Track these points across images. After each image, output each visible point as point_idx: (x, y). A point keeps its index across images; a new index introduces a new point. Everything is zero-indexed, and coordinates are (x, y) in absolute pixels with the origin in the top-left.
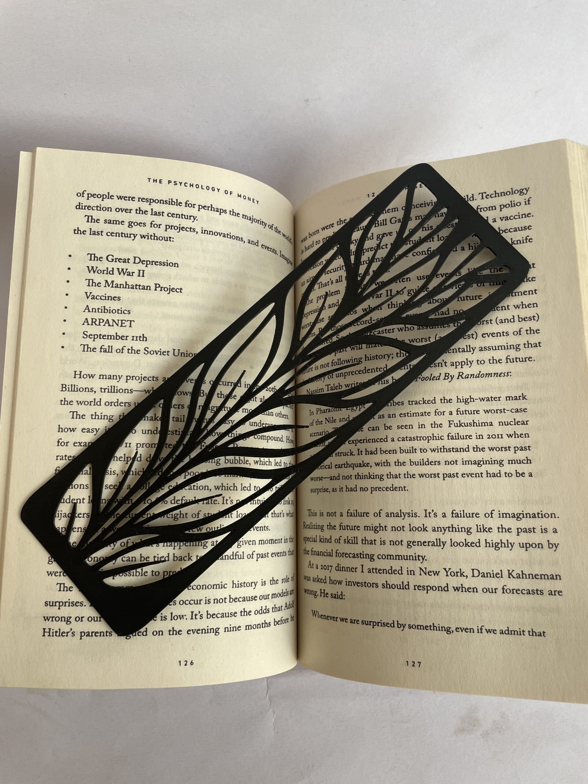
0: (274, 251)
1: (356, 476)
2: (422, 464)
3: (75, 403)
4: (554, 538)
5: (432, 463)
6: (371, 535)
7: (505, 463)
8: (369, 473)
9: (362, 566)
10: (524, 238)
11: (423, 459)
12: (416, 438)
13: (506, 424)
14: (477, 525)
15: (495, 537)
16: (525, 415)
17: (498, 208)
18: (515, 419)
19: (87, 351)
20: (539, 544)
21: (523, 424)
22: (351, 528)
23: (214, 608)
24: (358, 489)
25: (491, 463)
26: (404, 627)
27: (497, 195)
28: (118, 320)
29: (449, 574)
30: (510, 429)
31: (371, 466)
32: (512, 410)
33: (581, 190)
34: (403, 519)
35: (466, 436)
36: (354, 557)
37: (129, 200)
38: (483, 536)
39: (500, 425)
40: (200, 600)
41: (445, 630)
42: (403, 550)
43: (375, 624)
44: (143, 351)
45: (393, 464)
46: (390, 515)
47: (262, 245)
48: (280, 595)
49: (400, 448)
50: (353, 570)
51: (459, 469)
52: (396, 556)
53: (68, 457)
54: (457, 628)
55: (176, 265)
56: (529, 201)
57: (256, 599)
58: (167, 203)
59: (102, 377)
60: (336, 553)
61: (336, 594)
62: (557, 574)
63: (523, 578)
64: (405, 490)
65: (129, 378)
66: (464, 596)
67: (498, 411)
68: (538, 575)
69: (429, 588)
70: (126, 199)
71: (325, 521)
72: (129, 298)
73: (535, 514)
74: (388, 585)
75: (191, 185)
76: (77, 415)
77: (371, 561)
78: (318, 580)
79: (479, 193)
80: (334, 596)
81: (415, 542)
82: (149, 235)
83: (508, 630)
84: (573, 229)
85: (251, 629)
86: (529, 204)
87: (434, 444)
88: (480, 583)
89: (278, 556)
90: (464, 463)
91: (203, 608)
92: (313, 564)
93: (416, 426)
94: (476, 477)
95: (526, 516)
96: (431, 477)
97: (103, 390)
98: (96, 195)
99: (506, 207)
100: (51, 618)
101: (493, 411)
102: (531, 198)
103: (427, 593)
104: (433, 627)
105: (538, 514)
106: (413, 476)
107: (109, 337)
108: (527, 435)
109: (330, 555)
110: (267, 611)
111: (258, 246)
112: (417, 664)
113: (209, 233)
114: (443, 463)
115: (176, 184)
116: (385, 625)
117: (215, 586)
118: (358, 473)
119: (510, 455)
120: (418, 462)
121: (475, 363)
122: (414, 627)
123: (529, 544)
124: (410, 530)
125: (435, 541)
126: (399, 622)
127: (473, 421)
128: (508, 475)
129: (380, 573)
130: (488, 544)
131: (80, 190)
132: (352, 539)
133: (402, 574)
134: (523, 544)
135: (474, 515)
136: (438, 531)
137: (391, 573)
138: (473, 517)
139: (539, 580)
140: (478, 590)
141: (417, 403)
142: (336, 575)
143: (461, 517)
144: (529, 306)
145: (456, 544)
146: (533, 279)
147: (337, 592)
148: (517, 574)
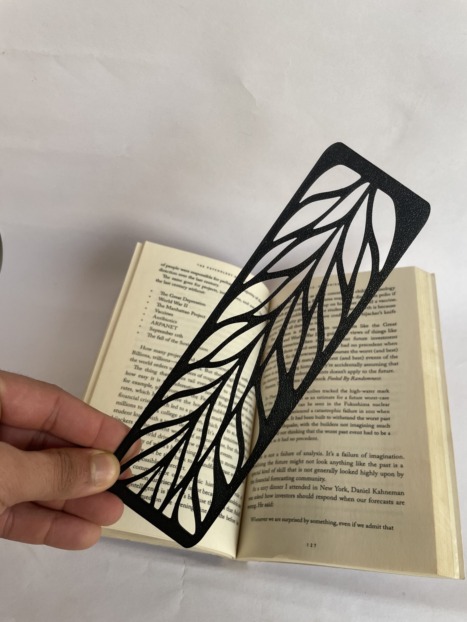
1: (288, 432)
2: (327, 425)
3: (138, 361)
4: (401, 471)
5: (333, 425)
6: (293, 466)
7: (375, 426)
8: (296, 430)
9: (286, 485)
10: (391, 311)
11: (328, 423)
12: (325, 411)
13: (377, 405)
14: (356, 461)
15: (366, 469)
16: (388, 401)
17: (378, 296)
18: (382, 403)
19: (151, 337)
20: (392, 474)
21: (386, 405)
22: (282, 463)
24: (289, 439)
25: (367, 426)
29: (338, 489)
30: (379, 408)
31: (298, 426)
32: (381, 398)
34: (314, 456)
35: (354, 411)
36: (282, 480)
37: (187, 272)
38: (359, 468)
39: (373, 406)
41: (333, 524)
42: (311, 475)
43: (290, 520)
44: (179, 342)
45: (310, 425)
46: (306, 454)
49: (316, 416)
50: (280, 487)
51: (349, 429)
52: (307, 478)
54: (340, 523)
55: (204, 305)
56: (394, 293)
60: (272, 478)
62: (402, 491)
63: (382, 493)
64: (316, 440)
65: (169, 354)
66: (346, 503)
67: (373, 398)
68: (391, 492)
69: (325, 498)
70: (185, 271)
71: (267, 460)
72: (177, 316)
73: (390, 456)
74: (301, 496)
76: (138, 368)
77: (292, 481)
78: (258, 497)
80: (267, 505)
81: (319, 470)
82: (193, 289)
83: (371, 525)
86: (394, 295)
87: (335, 414)
88: (356, 496)
90: (352, 425)
92: (256, 488)
93: (326, 404)
94: (358, 434)
95: (386, 457)
96: (332, 433)
97: (154, 358)
98: (171, 266)
99: (383, 296)
101: (370, 398)
103: (324, 500)
104: (326, 522)
105: (392, 456)
106: (322, 432)
107: (163, 332)
108: (388, 412)
109: (267, 480)
111: (248, 305)
112: (313, 546)
114: (339, 425)
115: (211, 269)
116: (297, 521)
118: (290, 430)
119: (378, 422)
120: (325, 424)
121: (361, 372)
122: (314, 522)
123: (386, 473)
124: (317, 463)
125: (331, 469)
126: (305, 519)
127: (358, 403)
128: (376, 433)
129: (297, 489)
130: (362, 473)
131: (163, 263)
132: (282, 469)
133: (310, 489)
134: (383, 473)
135: (355, 455)
136: (333, 464)
137: (303, 489)
138: (354, 456)
139: (391, 495)
140: (355, 500)
141: (327, 391)
142: (270, 492)
143: (347, 456)
144: (392, 344)
145: (343, 472)
146: (395, 331)
147: (269, 502)
148: (378, 491)
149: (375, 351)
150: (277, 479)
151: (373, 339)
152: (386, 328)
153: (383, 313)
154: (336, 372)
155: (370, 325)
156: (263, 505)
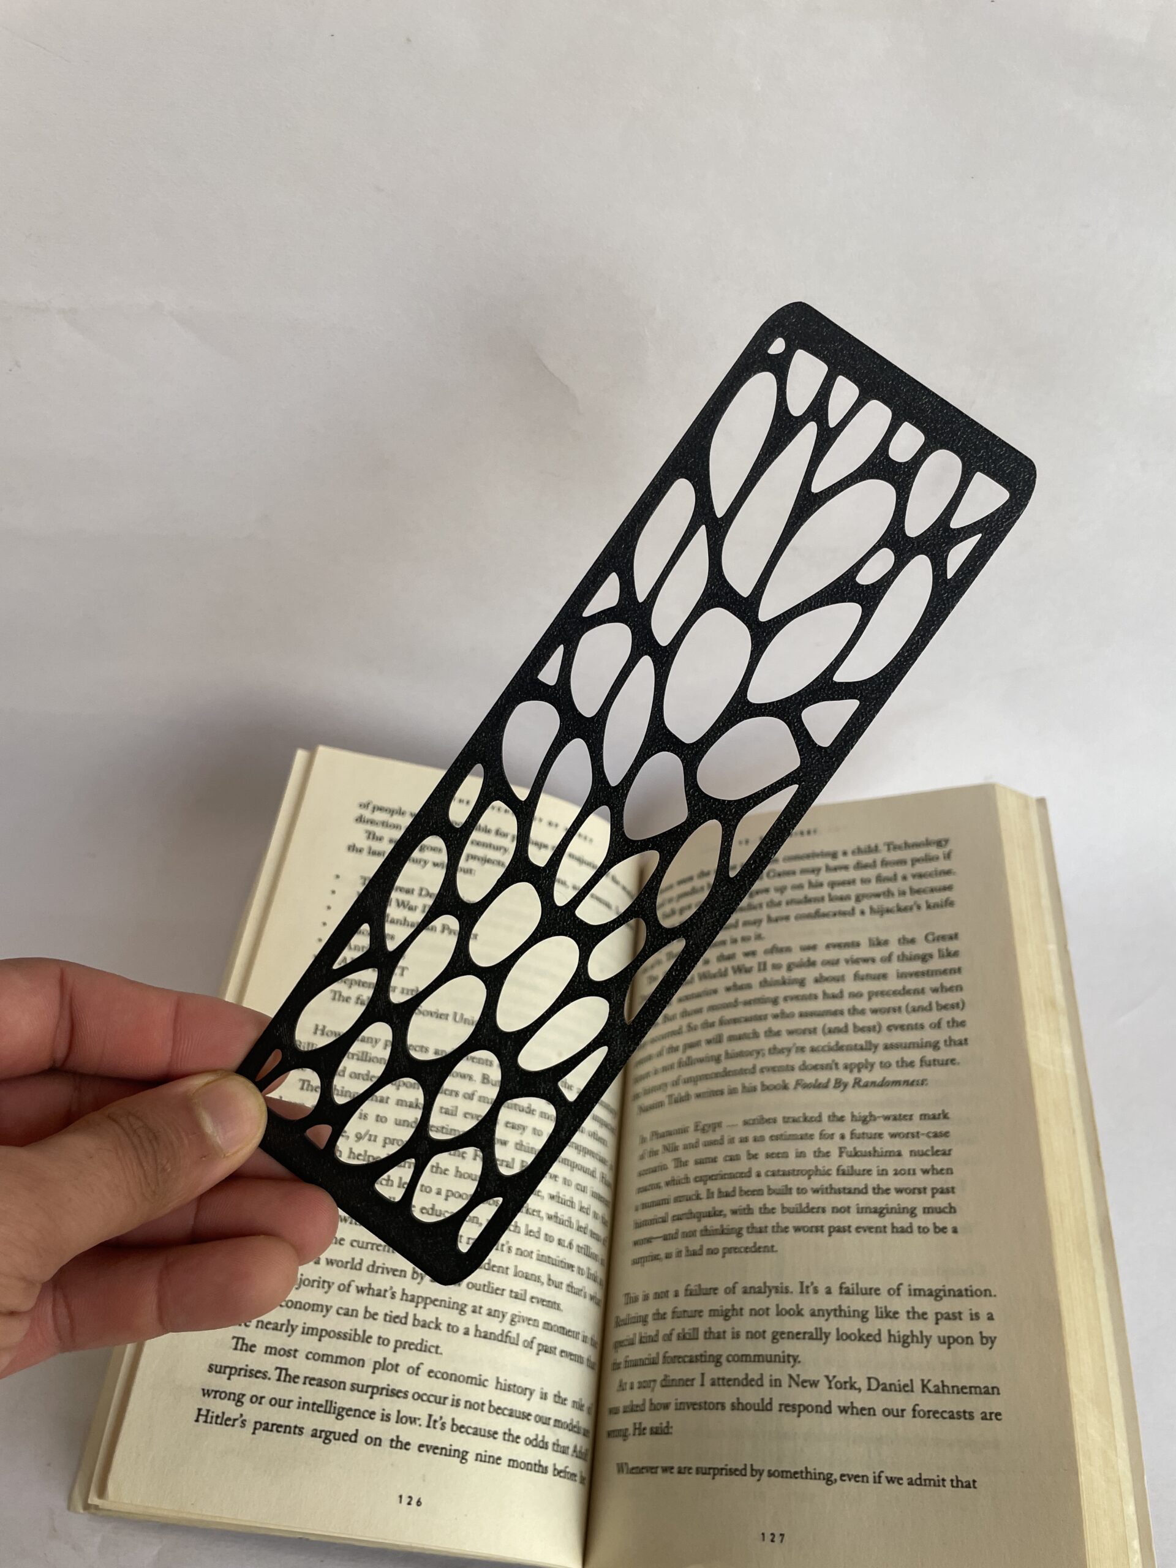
0: (608, 905)
1: (702, 1231)
2: (799, 1211)
4: (989, 1329)
5: (813, 1211)
6: (718, 1324)
7: (919, 1211)
8: (722, 1226)
9: (703, 1375)
10: (943, 902)
11: (801, 1204)
12: (792, 1172)
13: (921, 1154)
14: (877, 1307)
15: (902, 1326)
16: (948, 1143)
17: (909, 863)
18: (932, 1147)
19: (339, 1000)
20: (967, 1338)
21: (944, 1154)
22: (689, 1315)
23: (464, 1417)
24: (704, 1251)
25: (898, 1212)
27: (908, 846)
29: (833, 1384)
30: (926, 1162)
31: (725, 1215)
32: (929, 1134)
33: (1017, 847)
34: (768, 1297)
35: (863, 1171)
36: (691, 1361)
38: (885, 1325)
39: (911, 1156)
40: (444, 1397)
41: (824, 1479)
42: (765, 1347)
43: (715, 1472)
45: (756, 1211)
46: (748, 1291)
48: (567, 1427)
49: (769, 1186)
50: (687, 1383)
51: (853, 1219)
52: (754, 1356)
54: (842, 1476)
56: (949, 854)
57: (529, 1418)
60: (664, 1357)
61: (659, 1426)
62: (994, 1385)
63: (944, 1392)
64: (773, 1252)
66: (855, 1421)
67: (910, 1136)
68: (966, 1388)
69: (802, 1408)
71: (650, 1308)
73: (961, 1291)
74: (740, 1406)
76: (308, 1086)
77: (716, 1366)
78: (632, 1409)
79: (887, 844)
80: (655, 1431)
81: (785, 1334)
83: (920, 1478)
84: (1007, 893)
85: (517, 1467)
86: (949, 858)
87: (818, 1181)
88: (880, 1401)
89: (571, 1359)
90: (861, 1210)
91: (446, 1412)
92: (625, 1383)
93: (792, 1155)
94: (877, 1232)
95: (949, 1293)
96: (812, 1232)
98: (383, 808)
99: (919, 862)
100: (213, 1393)
101: (902, 1136)
102: (952, 852)
103: (799, 1416)
104: (806, 1474)
105: (966, 1290)
106: (785, 1230)
108: (950, 1171)
109: (654, 1362)
110: (544, 1446)
114: (828, 1210)
116: (732, 1472)
117: (469, 1380)
118: (705, 1227)
119: (926, 1200)
120: (793, 1208)
121: (877, 1066)
122: (776, 1474)
123: (953, 1337)
124: (778, 1315)
125: (814, 1331)
126: (754, 1467)
127: (874, 1148)
128: (923, 1230)
129: (729, 1385)
130: (892, 1338)
131: (365, 801)
132: (691, 1331)
133: (762, 1385)
134: (944, 1337)
135: (873, 1291)
136: (819, 1315)
137: (746, 1385)
138: (871, 1294)
139: (968, 1395)
140: (877, 1413)
141: (795, 1120)
142: (661, 1395)
143: (853, 1293)
144: (950, 989)
145: (844, 1337)
146: (956, 954)
147: (661, 1424)
148: (935, 1386)
149: (910, 1009)
150: (678, 1359)
151: (901, 976)
152: (932, 948)
153: (924, 906)
154: (815, 1067)
155: (893, 938)
156: (644, 1429)
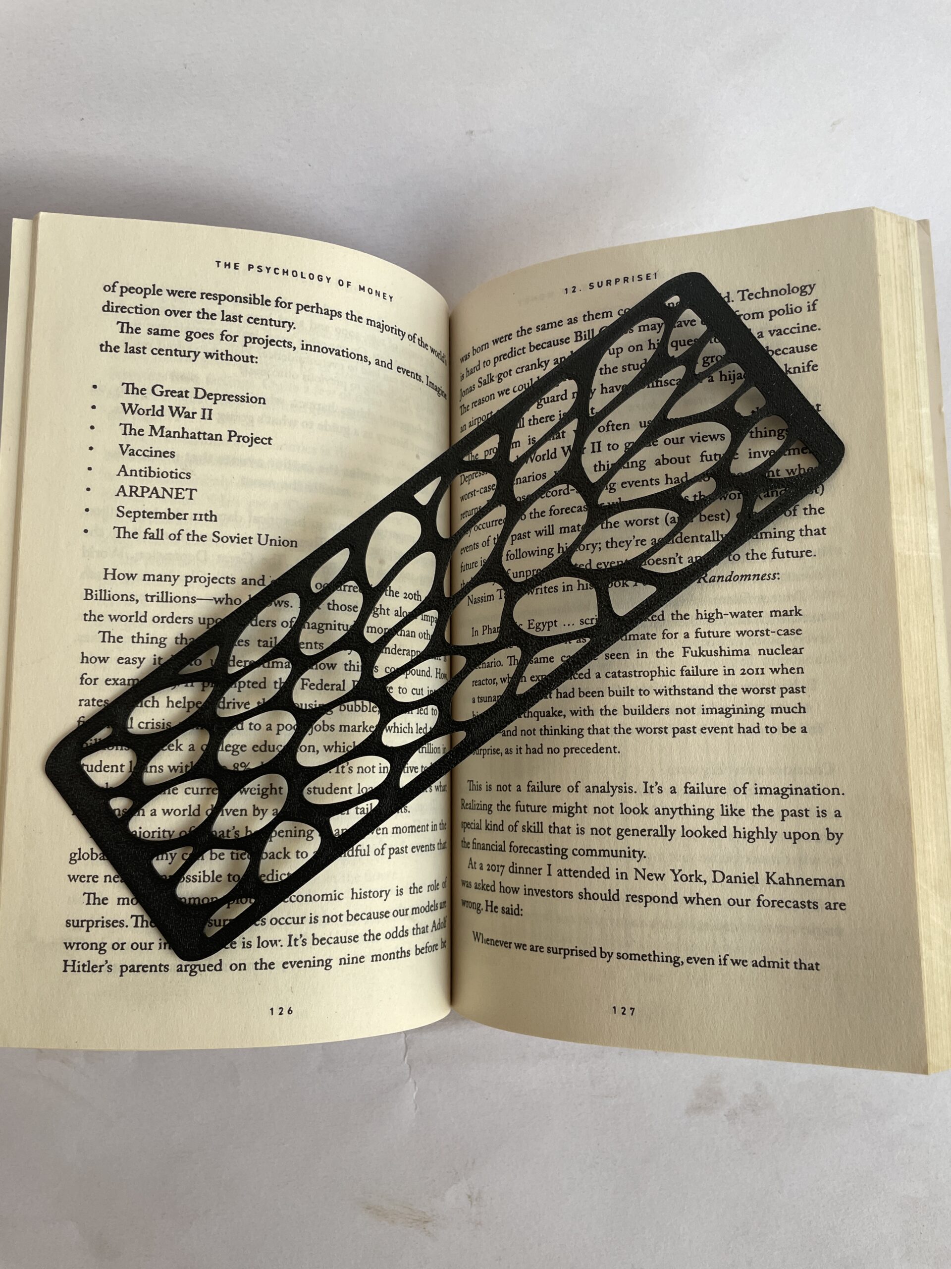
0: (418, 377)
1: (541, 730)
2: (641, 712)
3: (106, 619)
4: (835, 825)
5: (657, 712)
6: (562, 820)
7: (767, 711)
8: (562, 726)
9: (549, 865)
10: (806, 364)
11: (643, 706)
12: (633, 674)
13: (770, 653)
14: (722, 805)
15: (748, 823)
16: (799, 640)
17: (767, 316)
18: (783, 645)
19: (124, 537)
20: (813, 834)
21: (795, 652)
22: (533, 809)
23: (323, 930)
24: (545, 750)
25: (745, 712)
26: (610, 957)
27: (766, 294)
28: (172, 489)
29: (678, 877)
30: (776, 661)
31: (565, 716)
32: (780, 632)
33: (894, 289)
34: (612, 796)
35: (709, 671)
36: (537, 852)
37: (186, 297)
38: (730, 822)
39: (760, 654)
40: (302, 918)
41: (671, 961)
42: (610, 843)
43: (567, 952)
44: (210, 537)
45: (597, 713)
46: (592, 790)
47: (398, 368)
48: (425, 909)
49: (609, 688)
50: (535, 871)
51: (698, 720)
52: (600, 851)
53: (98, 702)
54: (689, 958)
55: (262, 401)
56: (814, 305)
57: (387, 915)
58: (247, 301)
59: (147, 577)
60: (511, 846)
61: (510, 907)
62: (839, 878)
63: (788, 884)
64: (615, 752)
65: (189, 579)
66: (700, 910)
67: (759, 633)
68: (811, 880)
69: (648, 899)
70: (181, 294)
71: (493, 798)
72: (187, 454)
73: (808, 789)
74: (588, 895)
75: (285, 272)
76: (110, 637)
77: (562, 858)
78: (484, 887)
79: (739, 291)
80: (507, 911)
81: (629, 831)
82: (219, 353)
83: (764, 961)
84: (880, 350)
85: (380, 960)
86: (814, 310)
87: (661, 682)
88: (724, 891)
89: (422, 851)
90: (706, 711)
91: (306, 929)
92: (475, 863)
93: (633, 655)
94: (722, 732)
95: (796, 791)
96: (655, 733)
97: (149, 598)
98: (134, 288)
99: (779, 314)
100: (76, 945)
101: (750, 633)
102: (817, 300)
103: (646, 906)
104: (653, 957)
105: (814, 788)
106: (628, 731)
107: (158, 516)
108: (800, 670)
109: (501, 849)
110: (405, 933)
111: (391, 369)
112: (628, 1012)
113: (313, 349)
114: (673, 711)
115: (261, 271)
116: (583, 953)
117: (324, 897)
118: (545, 726)
119: (774, 700)
120: (636, 710)
122: (625, 956)
123: (799, 833)
124: (622, 813)
125: (659, 828)
126: (604, 950)
127: (721, 647)
128: (770, 730)
129: (576, 876)
130: (738, 834)
131: (109, 281)
132: (536, 825)
133: (608, 877)
134: (790, 833)
135: (718, 790)
136: (663, 813)
137: (593, 877)
138: (716, 793)
139: (813, 887)
140: (722, 902)
142: (510, 880)
143: (698, 793)
145: (690, 834)
147: (512, 905)
148: (780, 878)
150: (524, 849)
151: (754, 455)
